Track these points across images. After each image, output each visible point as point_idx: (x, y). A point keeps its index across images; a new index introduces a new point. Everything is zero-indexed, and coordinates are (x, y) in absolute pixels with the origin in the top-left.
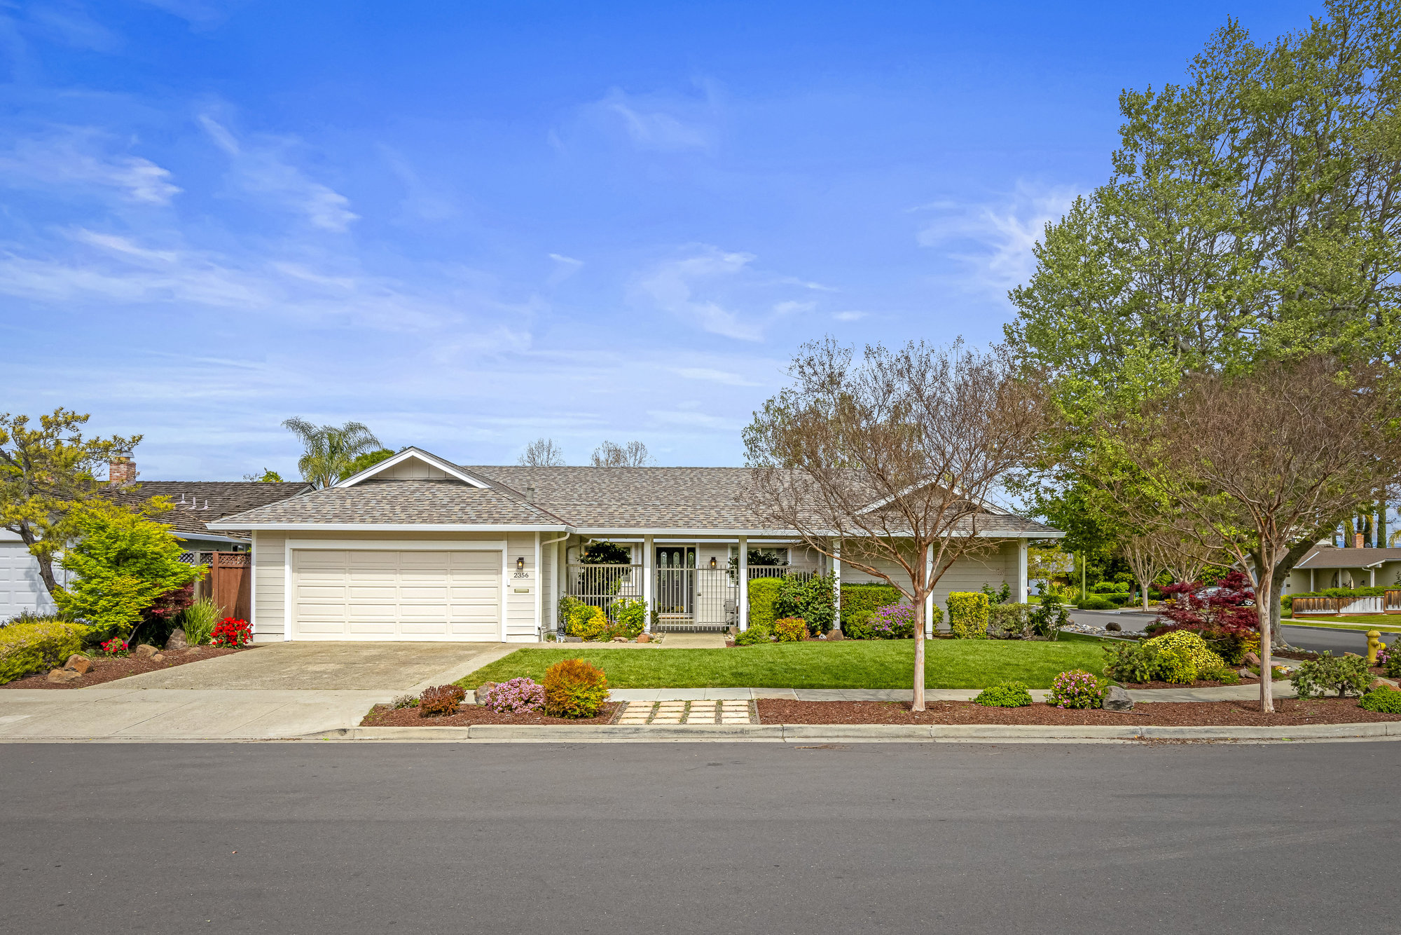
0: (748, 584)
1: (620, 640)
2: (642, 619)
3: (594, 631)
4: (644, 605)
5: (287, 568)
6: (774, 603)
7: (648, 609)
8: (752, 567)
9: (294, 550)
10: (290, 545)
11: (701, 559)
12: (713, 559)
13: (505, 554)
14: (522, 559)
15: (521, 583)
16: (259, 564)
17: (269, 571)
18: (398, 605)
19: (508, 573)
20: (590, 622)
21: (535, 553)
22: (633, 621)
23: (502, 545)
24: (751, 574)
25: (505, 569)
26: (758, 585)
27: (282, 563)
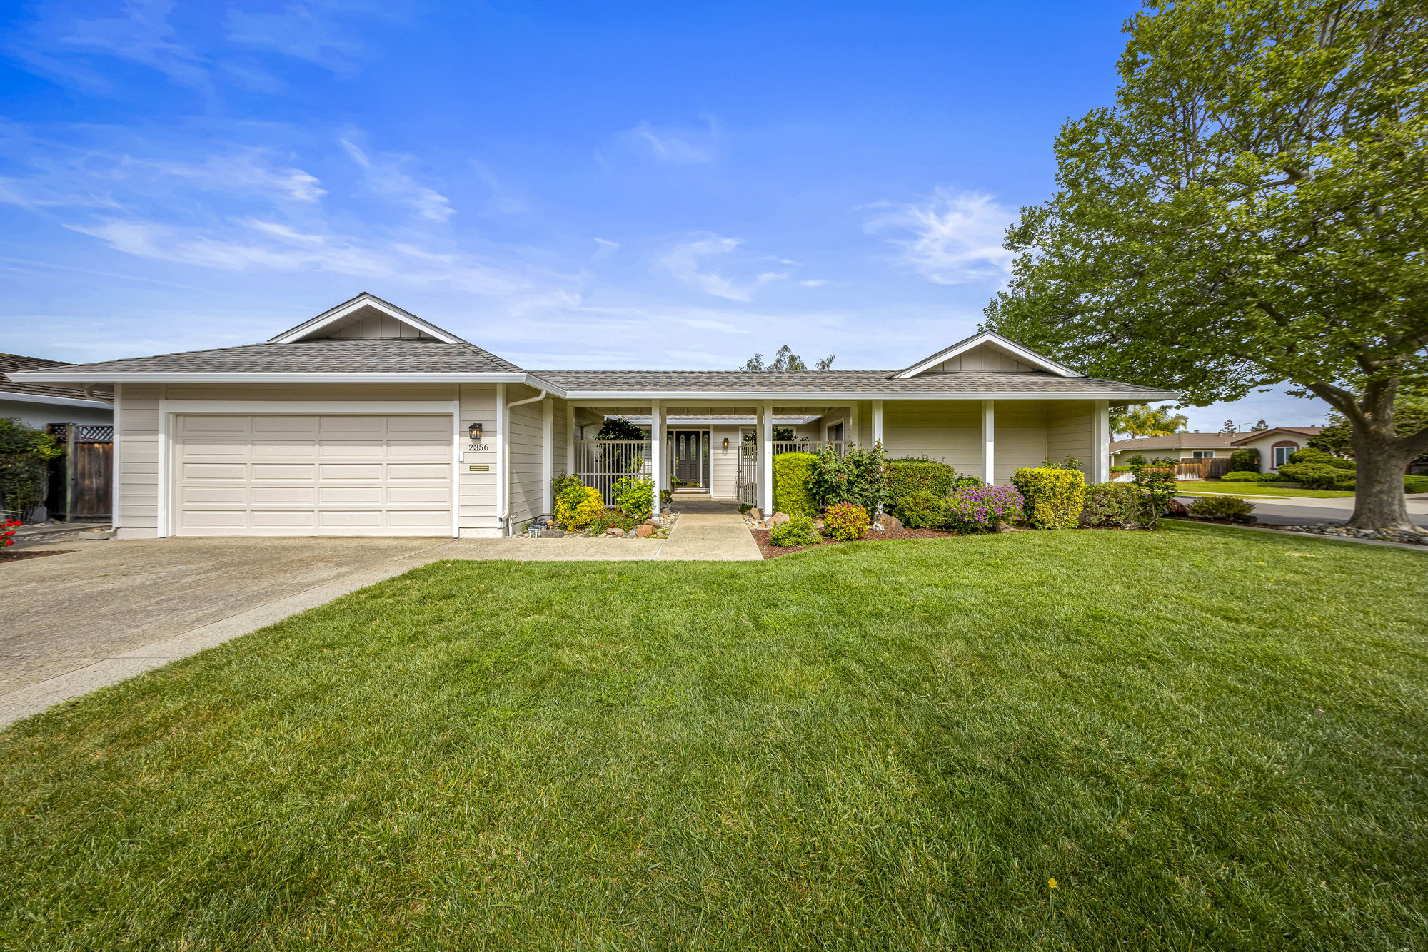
0: (773, 460)
1: (613, 533)
2: (649, 502)
3: (583, 519)
4: (652, 485)
5: (162, 438)
6: (806, 483)
7: (656, 491)
8: (776, 443)
9: (178, 415)
10: (165, 408)
11: (715, 439)
12: (726, 440)
13: (456, 419)
14: (480, 425)
15: (478, 458)
16: (125, 432)
17: (139, 441)
18: (317, 488)
19: (460, 443)
20: (579, 507)
21: (498, 417)
22: (637, 506)
23: (453, 407)
24: (777, 450)
25: (456, 438)
26: (786, 460)
27: (156, 432)
